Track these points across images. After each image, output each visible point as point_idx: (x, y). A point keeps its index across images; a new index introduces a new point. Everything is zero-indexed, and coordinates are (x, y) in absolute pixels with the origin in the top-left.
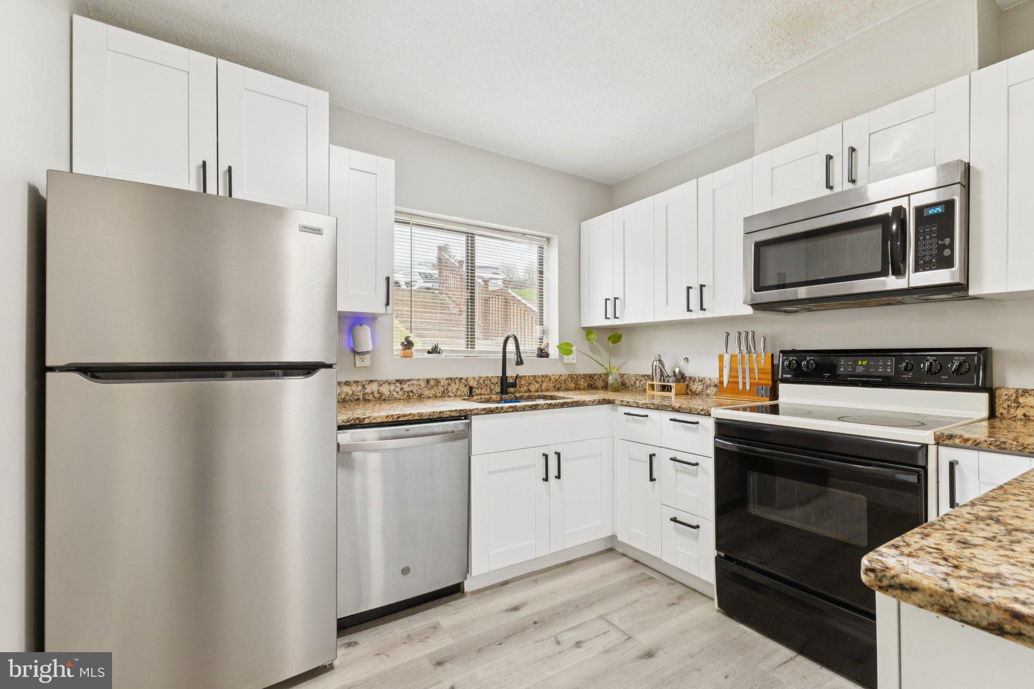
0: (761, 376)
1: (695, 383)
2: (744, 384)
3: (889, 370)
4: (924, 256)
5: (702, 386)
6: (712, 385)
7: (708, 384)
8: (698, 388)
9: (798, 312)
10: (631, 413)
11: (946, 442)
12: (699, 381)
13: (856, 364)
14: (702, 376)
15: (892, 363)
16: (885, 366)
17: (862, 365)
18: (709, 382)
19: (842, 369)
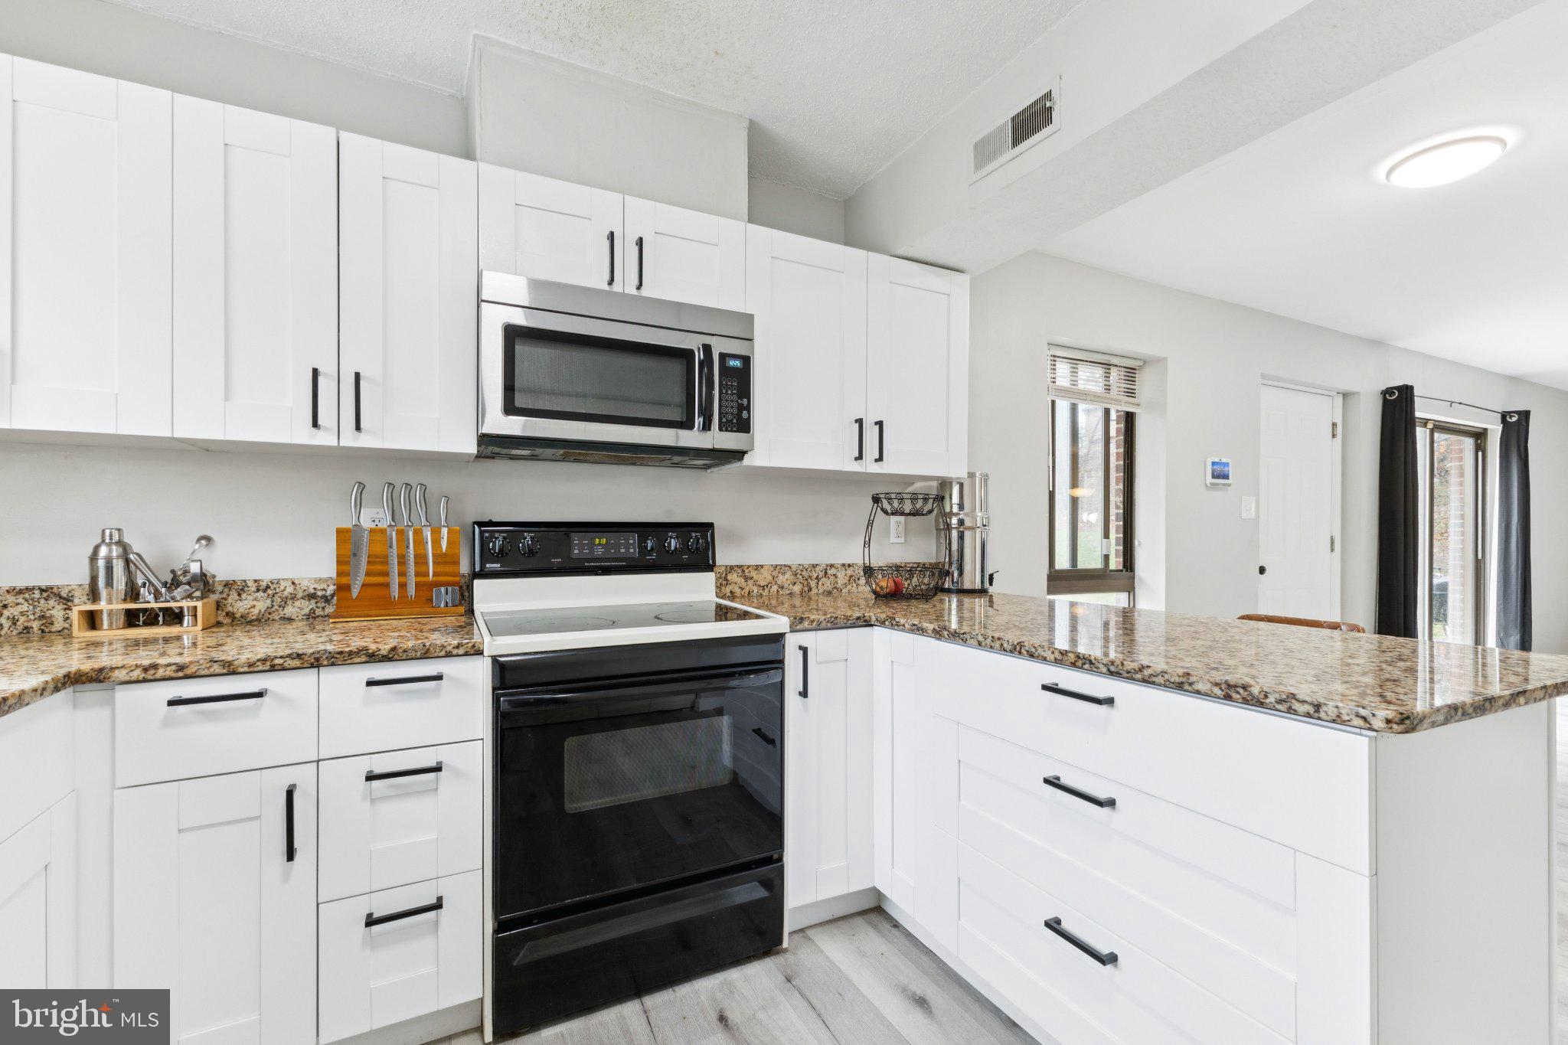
0: (442, 569)
1: (244, 596)
2: (403, 586)
3: (632, 551)
4: (727, 413)
5: (269, 601)
6: (300, 595)
7: (286, 593)
8: (254, 607)
9: (493, 458)
10: (186, 695)
11: (798, 627)
12: (258, 590)
13: (592, 545)
14: (266, 576)
15: (634, 541)
16: (627, 547)
17: (599, 544)
18: (290, 589)
19: (576, 551)
